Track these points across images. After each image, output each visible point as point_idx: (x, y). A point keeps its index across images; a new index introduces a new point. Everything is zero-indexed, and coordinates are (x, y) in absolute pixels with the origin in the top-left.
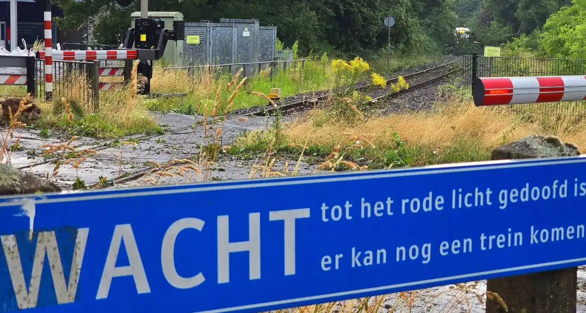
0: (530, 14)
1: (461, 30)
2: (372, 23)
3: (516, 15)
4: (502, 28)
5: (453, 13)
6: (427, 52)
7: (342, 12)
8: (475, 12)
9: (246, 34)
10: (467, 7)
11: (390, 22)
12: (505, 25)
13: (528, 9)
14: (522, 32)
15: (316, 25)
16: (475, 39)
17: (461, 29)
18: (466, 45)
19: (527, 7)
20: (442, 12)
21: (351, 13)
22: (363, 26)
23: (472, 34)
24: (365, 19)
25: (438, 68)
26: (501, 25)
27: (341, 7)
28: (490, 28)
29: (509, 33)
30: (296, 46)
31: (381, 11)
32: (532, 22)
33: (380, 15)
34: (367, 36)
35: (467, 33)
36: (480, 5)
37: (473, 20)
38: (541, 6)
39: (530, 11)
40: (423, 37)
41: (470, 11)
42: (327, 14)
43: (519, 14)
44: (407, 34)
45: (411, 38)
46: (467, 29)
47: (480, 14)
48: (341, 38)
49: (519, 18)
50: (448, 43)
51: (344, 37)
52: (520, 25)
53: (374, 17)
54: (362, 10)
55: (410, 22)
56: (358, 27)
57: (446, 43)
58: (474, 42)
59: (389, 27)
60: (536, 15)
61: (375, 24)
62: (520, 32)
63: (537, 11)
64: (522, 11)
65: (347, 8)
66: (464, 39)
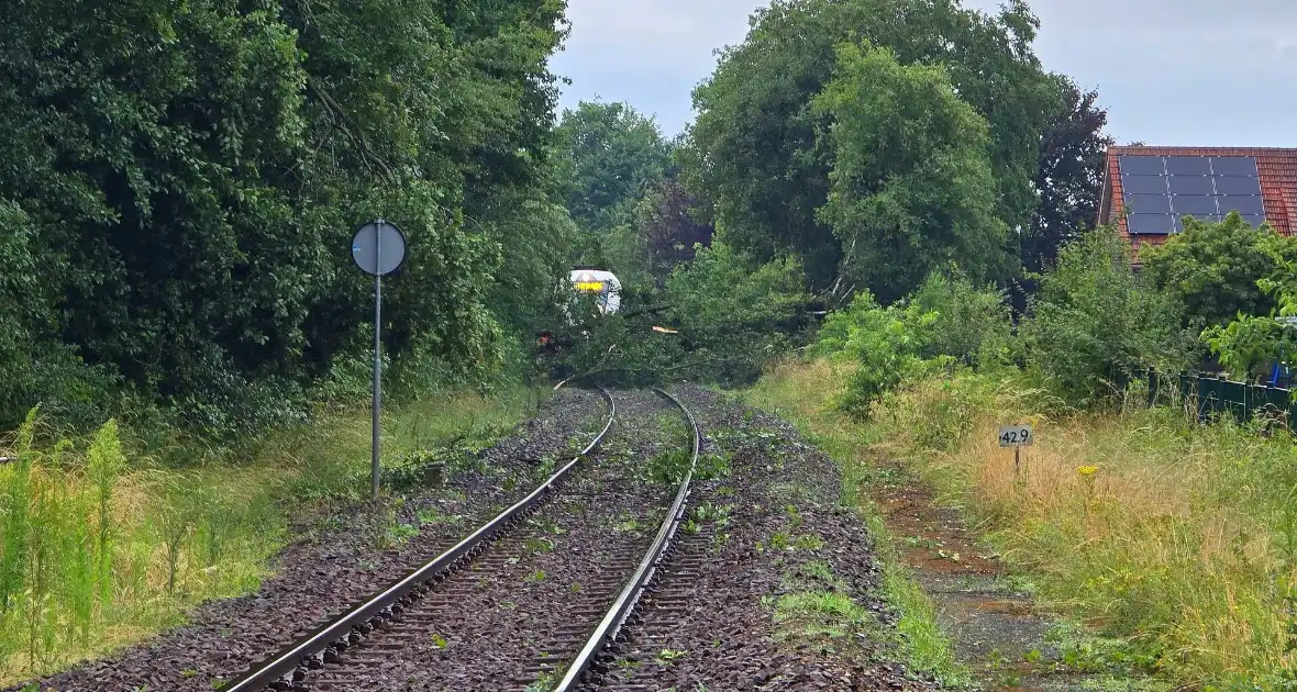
0: (881, 208)
2: (286, 259)
3: (822, 214)
7: (145, 205)
8: (619, 206)
11: (380, 251)
12: (765, 256)
13: (875, 189)
15: (27, 271)
16: (658, 315)
17: (586, 274)
18: (625, 344)
19: (869, 183)
21: (188, 210)
22: (240, 271)
23: (630, 297)
24: (250, 238)
26: (745, 255)
27: (138, 179)
31: (324, 199)
32: (895, 243)
34: (264, 316)
38: (930, 177)
39: (883, 198)
41: (605, 202)
42: (69, 213)
43: (840, 209)
44: (450, 308)
46: (610, 277)
47: (648, 213)
48: (138, 329)
49: (837, 228)
50: (545, 335)
51: (153, 323)
52: (841, 256)
53: (294, 228)
54: (236, 195)
55: (462, 250)
56: (219, 276)
57: (540, 335)
58: (654, 328)
59: (379, 273)
60: (910, 213)
61: (298, 263)
62: (840, 284)
63: (912, 199)
64: (849, 197)
65: (163, 184)
66: (614, 319)
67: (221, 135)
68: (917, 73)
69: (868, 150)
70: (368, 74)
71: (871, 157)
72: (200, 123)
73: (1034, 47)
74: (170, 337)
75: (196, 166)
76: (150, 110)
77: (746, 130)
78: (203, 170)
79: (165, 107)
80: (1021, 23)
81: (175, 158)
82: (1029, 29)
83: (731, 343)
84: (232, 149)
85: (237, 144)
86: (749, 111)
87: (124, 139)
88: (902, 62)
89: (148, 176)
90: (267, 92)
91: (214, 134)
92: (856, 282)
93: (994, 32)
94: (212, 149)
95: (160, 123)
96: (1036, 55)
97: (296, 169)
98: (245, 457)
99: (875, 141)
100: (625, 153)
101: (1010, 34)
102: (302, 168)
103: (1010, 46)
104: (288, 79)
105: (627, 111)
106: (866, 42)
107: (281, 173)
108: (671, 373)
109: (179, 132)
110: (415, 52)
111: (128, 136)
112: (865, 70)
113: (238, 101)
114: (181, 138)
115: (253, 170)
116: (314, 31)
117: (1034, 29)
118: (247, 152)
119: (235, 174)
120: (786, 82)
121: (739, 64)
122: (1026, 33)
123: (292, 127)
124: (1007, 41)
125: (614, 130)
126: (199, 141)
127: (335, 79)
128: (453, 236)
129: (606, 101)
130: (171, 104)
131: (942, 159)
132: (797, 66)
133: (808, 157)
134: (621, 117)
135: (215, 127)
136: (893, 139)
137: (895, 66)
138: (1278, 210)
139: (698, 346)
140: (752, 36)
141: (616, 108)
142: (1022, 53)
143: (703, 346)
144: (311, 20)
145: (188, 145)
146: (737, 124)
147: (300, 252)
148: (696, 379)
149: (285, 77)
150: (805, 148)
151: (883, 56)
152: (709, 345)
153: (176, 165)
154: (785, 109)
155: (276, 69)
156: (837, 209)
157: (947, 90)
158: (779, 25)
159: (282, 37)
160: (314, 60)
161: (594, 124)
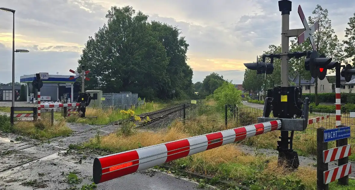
1: (196, 93)
4: (206, 92)
5: (194, 89)
6: (187, 99)
7: (161, 89)
8: (200, 88)
9: (128, 96)
10: (198, 87)
11: (174, 92)
14: (211, 93)
18: (197, 97)
20: (191, 88)
23: (199, 94)
24: (168, 91)
25: (188, 104)
28: (204, 92)
29: (208, 93)
30: (144, 99)
33: (172, 90)
34: (169, 95)
37: (199, 90)
38: (216, 86)
40: (185, 95)
45: (180, 96)
50: (193, 96)
52: (211, 91)
53: (170, 90)
54: (167, 88)
56: (166, 93)
58: (199, 96)
61: (170, 92)
63: (215, 88)
66: (197, 95)
68: (215, 80)
70: (175, 81)
72: (165, 84)
74: (163, 96)
78: (165, 87)
84: (167, 86)
93: (221, 77)
98: (167, 103)
99: (213, 84)
100: (200, 85)
107: (170, 87)
108: (200, 99)
110: (178, 80)
113: (167, 83)
116: (172, 79)
121: (205, 80)
122: (223, 77)
123: (170, 85)
128: (179, 91)
130: (163, 83)
132: (208, 80)
141: (200, 82)
142: (222, 79)
146: (205, 83)
148: (202, 99)
150: (208, 85)
151: (213, 79)
152: (203, 97)
153: (163, 87)
154: (208, 82)
155: (169, 81)
156: (210, 88)
157: (217, 81)
158: (207, 77)
159: (169, 80)
160: (172, 81)
161: (198, 83)
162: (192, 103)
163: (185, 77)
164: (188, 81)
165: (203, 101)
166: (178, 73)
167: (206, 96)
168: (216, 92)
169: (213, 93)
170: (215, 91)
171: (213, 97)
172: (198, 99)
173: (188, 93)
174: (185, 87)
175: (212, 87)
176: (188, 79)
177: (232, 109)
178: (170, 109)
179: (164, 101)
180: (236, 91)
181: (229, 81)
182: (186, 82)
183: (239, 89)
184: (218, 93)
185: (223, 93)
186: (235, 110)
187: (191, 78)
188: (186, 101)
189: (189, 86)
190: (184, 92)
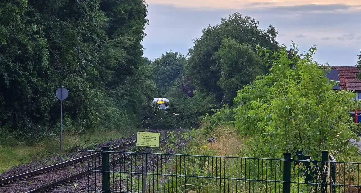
0: (233, 82)
1: (159, 101)
2: (44, 96)
3: (218, 84)
4: (204, 98)
5: (150, 82)
6: (118, 127)
7: (7, 83)
8: (176, 80)
10: (168, 76)
11: (63, 94)
12: (208, 95)
13: (232, 77)
14: (224, 102)
16: (174, 110)
17: (160, 99)
18: (165, 118)
20: (136, 81)
21: (19, 84)
22: (33, 99)
23: (172, 105)
24: (35, 91)
25: (124, 147)
26: (203, 94)
28: (193, 99)
29: (212, 103)
33: (53, 86)
34: (38, 110)
35: (166, 104)
36: (182, 73)
37: (174, 89)
38: (246, 74)
39: (233, 79)
40: (112, 110)
41: (172, 79)
44: (85, 108)
45: (91, 112)
46: (166, 100)
47: (182, 83)
48: (7, 113)
49: (222, 88)
50: (145, 115)
51: (10, 111)
52: (223, 95)
53: (46, 88)
54: (31, 80)
55: (88, 94)
56: (28, 100)
57: (142, 115)
58: (173, 114)
59: (62, 100)
60: (240, 84)
61: (47, 97)
62: (223, 102)
63: (241, 80)
64: (225, 79)
65: (13, 77)
66: (162, 111)
67: (27, 65)
68: (244, 46)
69: (230, 67)
70: (66, 50)
71: (231, 69)
72: (22, 62)
73: (277, 39)
74: (15, 115)
75: (21, 73)
76: (9, 59)
77: (200, 61)
78: (23, 74)
79: (13, 58)
80: (273, 33)
81: (16, 70)
82: (275, 34)
83: (193, 117)
84: (30, 69)
85: (31, 67)
86: (200, 56)
87: (3, 66)
88: (239, 43)
89: (8, 75)
90: (39, 54)
91: (26, 65)
92: (227, 101)
93: (266, 35)
94: (25, 69)
95: (12, 62)
96: (277, 41)
97: (47, 73)
98: (30, 144)
99: (232, 64)
100: (178, 66)
101: (270, 36)
102: (49, 73)
103: (271, 39)
104: (44, 51)
105: (179, 55)
106: (230, 38)
107: (42, 74)
108: (177, 125)
109: (17, 64)
110: (79, 44)
111: (4, 65)
112: (229, 46)
113: (31, 57)
114: (17, 66)
115: (35, 74)
116: (53, 39)
117: (277, 35)
118: (34, 69)
119: (31, 75)
120: (210, 48)
121: (199, 43)
122: (274, 36)
123: (46, 63)
124: (270, 38)
125: (176, 60)
126: (22, 67)
127: (58, 51)
128: (86, 90)
129: (173, 52)
130: (15, 57)
131: (249, 69)
132: (213, 44)
133: (214, 69)
134: (177, 56)
135: (26, 63)
136: (236, 64)
137: (237, 45)
138: (343, 83)
139: (185, 118)
140: (203, 36)
141: (176, 54)
142: (273, 41)
143: (186, 118)
144: (52, 36)
145: (19, 68)
146: (198, 59)
147: (48, 94)
148: (183, 127)
149: (43, 51)
150: (214, 66)
151: (234, 42)
152: (188, 118)
153: (16, 72)
154: (210, 55)
155: (41, 49)
156: (222, 82)
157: (251, 51)
158: (209, 33)
159: (42, 41)
160: (53, 46)
161: (170, 58)
162: (139, 143)
163: (111, 31)
164: (125, 48)
165: (186, 134)
166: (80, 14)
167: (202, 113)
168: (246, 100)
169: (232, 104)
170: (240, 95)
171: (231, 119)
172: (171, 128)
173: (123, 102)
174: (110, 75)
175: (230, 75)
176: (127, 39)
177: (312, 173)
178: (43, 171)
179: (19, 137)
180: (329, 94)
181: (301, 53)
182: (118, 54)
183: (344, 86)
184: (254, 103)
185: (274, 102)
186: (325, 178)
187: (139, 34)
188: (114, 136)
189: (131, 73)
190: (110, 95)
